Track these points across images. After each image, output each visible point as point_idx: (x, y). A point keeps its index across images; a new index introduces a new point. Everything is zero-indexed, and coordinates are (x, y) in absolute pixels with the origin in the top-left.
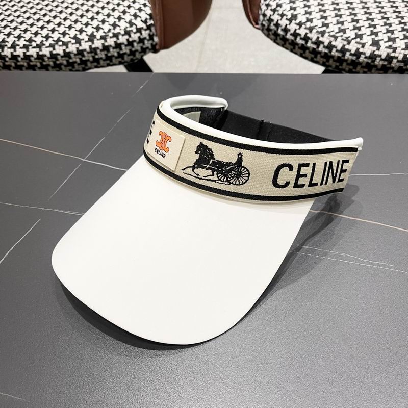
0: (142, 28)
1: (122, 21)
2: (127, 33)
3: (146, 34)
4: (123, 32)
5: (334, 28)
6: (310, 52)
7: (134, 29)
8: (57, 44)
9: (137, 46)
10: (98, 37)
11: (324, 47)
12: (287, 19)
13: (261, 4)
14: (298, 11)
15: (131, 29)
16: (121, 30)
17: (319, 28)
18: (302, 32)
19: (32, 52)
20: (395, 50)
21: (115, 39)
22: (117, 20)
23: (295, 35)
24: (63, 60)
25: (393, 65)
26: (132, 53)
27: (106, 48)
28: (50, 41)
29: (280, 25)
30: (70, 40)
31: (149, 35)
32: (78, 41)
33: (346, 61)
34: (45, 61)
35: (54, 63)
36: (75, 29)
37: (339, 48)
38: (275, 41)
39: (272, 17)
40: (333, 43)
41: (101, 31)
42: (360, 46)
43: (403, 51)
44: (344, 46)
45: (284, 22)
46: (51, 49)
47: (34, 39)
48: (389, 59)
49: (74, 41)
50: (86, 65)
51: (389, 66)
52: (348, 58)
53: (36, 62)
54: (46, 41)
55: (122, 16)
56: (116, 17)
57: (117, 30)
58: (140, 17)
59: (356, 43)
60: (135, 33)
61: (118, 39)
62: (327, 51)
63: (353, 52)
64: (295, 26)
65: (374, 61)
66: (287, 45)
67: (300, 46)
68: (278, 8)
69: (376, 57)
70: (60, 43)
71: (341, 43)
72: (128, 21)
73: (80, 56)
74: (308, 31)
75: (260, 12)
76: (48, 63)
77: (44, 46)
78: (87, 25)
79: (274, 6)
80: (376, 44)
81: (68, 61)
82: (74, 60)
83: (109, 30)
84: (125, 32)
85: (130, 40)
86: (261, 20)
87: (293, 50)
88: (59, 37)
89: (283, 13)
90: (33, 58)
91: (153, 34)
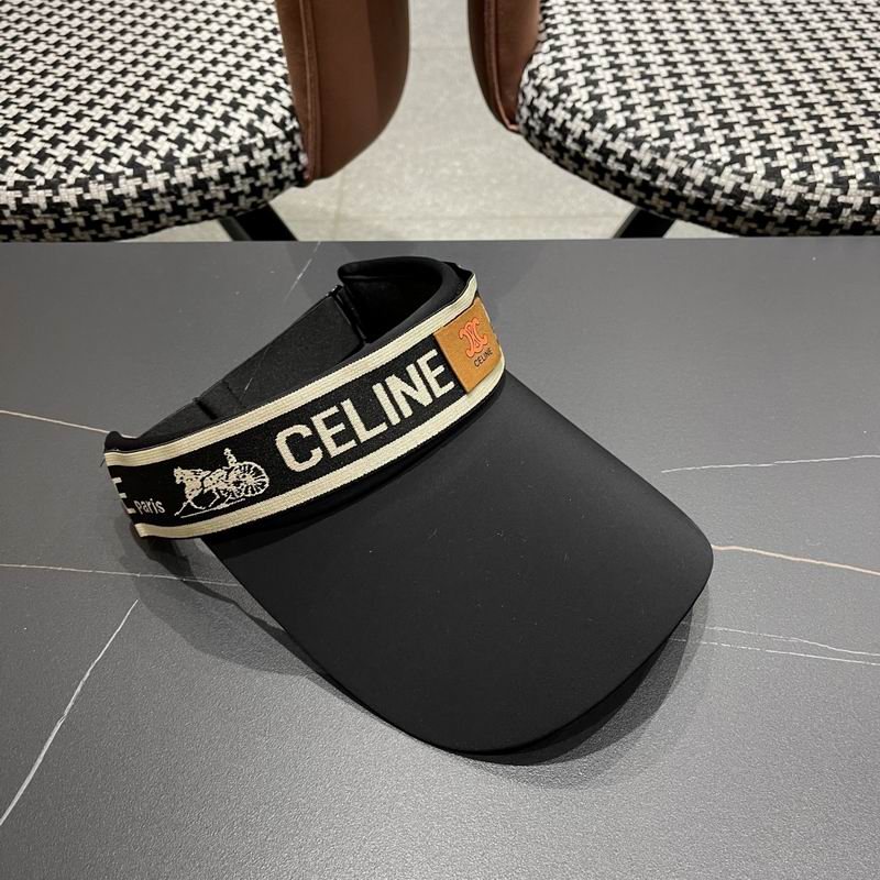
0: (276, 138)
1: (233, 125)
2: (246, 150)
3: (284, 149)
4: (236, 149)
5: (685, 141)
6: (636, 188)
7: (259, 140)
8: (93, 178)
10: (184, 161)
11: (667, 178)
12: (584, 119)
13: (522, 84)
14: (607, 103)
15: (252, 141)
16: (231, 143)
17: (655, 139)
18: (620, 146)
19: (37, 197)
20: (812, 188)
21: (219, 164)
22: (221, 123)
23: (605, 152)
24: (106, 213)
25: (809, 217)
26: (256, 191)
27: (200, 184)
28: (77, 172)
29: (569, 130)
30: (120, 168)
31: (291, 151)
32: (140, 172)
33: (714, 207)
34: (66, 216)
35: (87, 219)
36: (129, 144)
37: (699, 182)
38: (557, 162)
39: (551, 114)
40: (687, 172)
41: (189, 147)
42: (741, 179)
43: (829, 190)
44: (709, 178)
45: (578, 126)
46: (80, 191)
47: (37, 167)
48: (802, 205)
49: (129, 172)
50: (157, 221)
51: (801, 218)
52: (718, 202)
53: (46, 218)
54: (68, 172)
55: (232, 114)
56: (218, 115)
57: (223, 145)
58: (271, 115)
59: (734, 172)
60: (261, 150)
61: (226, 163)
62: (673, 187)
63: (728, 190)
64: (604, 134)
65: (771, 210)
66: (586, 171)
67: (615, 174)
68: (564, 96)
69: (776, 201)
71: (703, 171)
72: (244, 123)
73: (144, 204)
74: (631, 147)
75: (521, 101)
76: (72, 219)
77: (64, 185)
78: (155, 134)
79: (554, 92)
80: (773, 174)
81: (117, 215)
82: (132, 211)
83: (207, 146)
84: (240, 148)
85: (253, 164)
86: (525, 117)
87: (600, 183)
88: (97, 164)
89: (574, 106)
90: (39, 211)
91: (298, 150)
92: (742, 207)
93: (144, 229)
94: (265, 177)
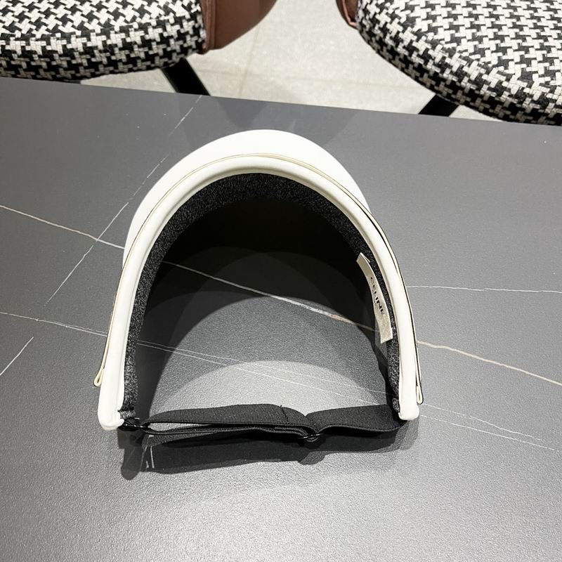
0: (184, 17)
1: (154, 5)
2: (161, 24)
3: (189, 26)
4: (154, 23)
5: (468, 46)
6: (429, 77)
7: (171, 18)
8: (53, 35)
9: (175, 44)
10: (117, 29)
11: (451, 72)
12: (399, 23)
14: (417, 12)
15: (166, 18)
16: (151, 18)
17: (446, 43)
18: (422, 46)
19: (15, 46)
20: (553, 90)
21: (142, 33)
23: (411, 49)
24: (62, 61)
25: (547, 110)
26: (167, 54)
27: (128, 46)
28: (43, 30)
29: (389, 30)
30: (73, 30)
31: (194, 28)
32: (86, 33)
33: (482, 97)
34: (34, 61)
35: (49, 64)
36: (81, 13)
37: (473, 78)
38: (379, 52)
39: (378, 17)
40: (466, 69)
41: (121, 18)
42: (503, 78)
44: (481, 75)
45: (395, 27)
46: (44, 43)
47: (17, 25)
48: (544, 101)
49: (79, 33)
50: (97, 69)
51: (542, 111)
52: (485, 94)
53: (20, 61)
54: (37, 30)
57: (146, 19)
58: (182, 1)
60: (172, 25)
61: (146, 33)
62: (455, 79)
63: (493, 85)
64: (411, 35)
65: (521, 103)
66: (397, 61)
67: (416, 65)
68: (388, 4)
69: (526, 96)
70: (58, 35)
71: (477, 70)
72: (162, 5)
73: (88, 57)
74: (429, 47)
75: (359, 5)
76: (38, 63)
77: (34, 39)
78: (99, 7)
80: (526, 77)
81: (69, 62)
82: (79, 61)
83: (134, 19)
84: (157, 22)
85: (165, 35)
86: (361, 17)
87: (406, 70)
88: (57, 25)
89: (394, 12)
90: (16, 55)
91: (200, 27)
92: (501, 98)
93: (88, 74)
94: (175, 45)
